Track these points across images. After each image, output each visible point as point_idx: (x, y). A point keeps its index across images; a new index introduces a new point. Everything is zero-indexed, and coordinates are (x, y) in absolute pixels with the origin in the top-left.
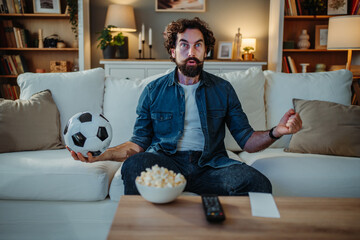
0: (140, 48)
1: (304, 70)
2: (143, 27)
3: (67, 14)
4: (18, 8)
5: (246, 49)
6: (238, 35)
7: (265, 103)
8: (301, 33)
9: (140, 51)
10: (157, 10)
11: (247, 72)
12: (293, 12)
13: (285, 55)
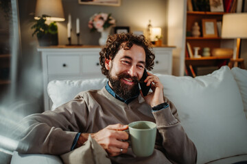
0: (69, 35)
1: (196, 52)
2: (70, 17)
6: (149, 26)
8: (194, 25)
9: (70, 39)
10: (80, 3)
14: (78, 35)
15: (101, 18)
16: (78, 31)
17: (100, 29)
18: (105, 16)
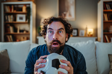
3: (27, 21)
4: (12, 20)
5: (90, 33)
7: (96, 55)
8: (110, 27)
11: (87, 42)
12: (106, 19)
13: (104, 35)
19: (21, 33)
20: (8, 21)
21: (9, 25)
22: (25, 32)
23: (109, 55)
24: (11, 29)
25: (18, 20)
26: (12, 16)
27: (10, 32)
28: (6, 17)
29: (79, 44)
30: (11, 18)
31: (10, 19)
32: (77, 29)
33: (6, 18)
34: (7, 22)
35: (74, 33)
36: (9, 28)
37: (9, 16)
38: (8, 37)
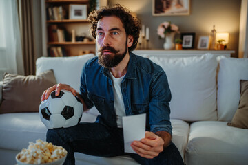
14: (148, 41)
15: (163, 26)
16: (147, 37)
17: (163, 36)
18: (166, 24)
19: (80, 43)
20: (54, 19)
21: (55, 27)
22: (86, 41)
23: (241, 81)
24: (60, 34)
25: (73, 17)
26: (60, 9)
27: (57, 40)
28: (50, 10)
29: (185, 60)
30: (58, 13)
31: (58, 15)
32: (193, 34)
33: (51, 13)
34: (52, 21)
35: (187, 42)
36: (56, 32)
37: (55, 9)
38: (54, 50)
